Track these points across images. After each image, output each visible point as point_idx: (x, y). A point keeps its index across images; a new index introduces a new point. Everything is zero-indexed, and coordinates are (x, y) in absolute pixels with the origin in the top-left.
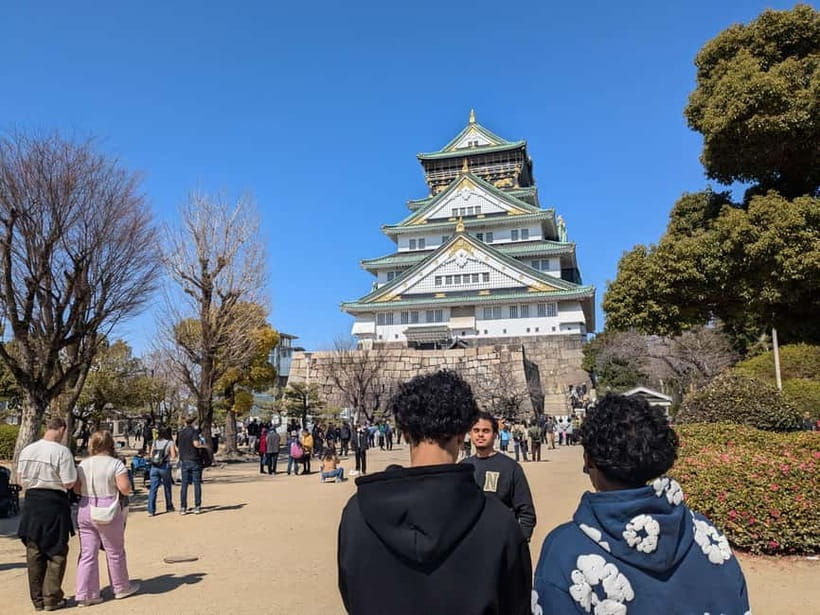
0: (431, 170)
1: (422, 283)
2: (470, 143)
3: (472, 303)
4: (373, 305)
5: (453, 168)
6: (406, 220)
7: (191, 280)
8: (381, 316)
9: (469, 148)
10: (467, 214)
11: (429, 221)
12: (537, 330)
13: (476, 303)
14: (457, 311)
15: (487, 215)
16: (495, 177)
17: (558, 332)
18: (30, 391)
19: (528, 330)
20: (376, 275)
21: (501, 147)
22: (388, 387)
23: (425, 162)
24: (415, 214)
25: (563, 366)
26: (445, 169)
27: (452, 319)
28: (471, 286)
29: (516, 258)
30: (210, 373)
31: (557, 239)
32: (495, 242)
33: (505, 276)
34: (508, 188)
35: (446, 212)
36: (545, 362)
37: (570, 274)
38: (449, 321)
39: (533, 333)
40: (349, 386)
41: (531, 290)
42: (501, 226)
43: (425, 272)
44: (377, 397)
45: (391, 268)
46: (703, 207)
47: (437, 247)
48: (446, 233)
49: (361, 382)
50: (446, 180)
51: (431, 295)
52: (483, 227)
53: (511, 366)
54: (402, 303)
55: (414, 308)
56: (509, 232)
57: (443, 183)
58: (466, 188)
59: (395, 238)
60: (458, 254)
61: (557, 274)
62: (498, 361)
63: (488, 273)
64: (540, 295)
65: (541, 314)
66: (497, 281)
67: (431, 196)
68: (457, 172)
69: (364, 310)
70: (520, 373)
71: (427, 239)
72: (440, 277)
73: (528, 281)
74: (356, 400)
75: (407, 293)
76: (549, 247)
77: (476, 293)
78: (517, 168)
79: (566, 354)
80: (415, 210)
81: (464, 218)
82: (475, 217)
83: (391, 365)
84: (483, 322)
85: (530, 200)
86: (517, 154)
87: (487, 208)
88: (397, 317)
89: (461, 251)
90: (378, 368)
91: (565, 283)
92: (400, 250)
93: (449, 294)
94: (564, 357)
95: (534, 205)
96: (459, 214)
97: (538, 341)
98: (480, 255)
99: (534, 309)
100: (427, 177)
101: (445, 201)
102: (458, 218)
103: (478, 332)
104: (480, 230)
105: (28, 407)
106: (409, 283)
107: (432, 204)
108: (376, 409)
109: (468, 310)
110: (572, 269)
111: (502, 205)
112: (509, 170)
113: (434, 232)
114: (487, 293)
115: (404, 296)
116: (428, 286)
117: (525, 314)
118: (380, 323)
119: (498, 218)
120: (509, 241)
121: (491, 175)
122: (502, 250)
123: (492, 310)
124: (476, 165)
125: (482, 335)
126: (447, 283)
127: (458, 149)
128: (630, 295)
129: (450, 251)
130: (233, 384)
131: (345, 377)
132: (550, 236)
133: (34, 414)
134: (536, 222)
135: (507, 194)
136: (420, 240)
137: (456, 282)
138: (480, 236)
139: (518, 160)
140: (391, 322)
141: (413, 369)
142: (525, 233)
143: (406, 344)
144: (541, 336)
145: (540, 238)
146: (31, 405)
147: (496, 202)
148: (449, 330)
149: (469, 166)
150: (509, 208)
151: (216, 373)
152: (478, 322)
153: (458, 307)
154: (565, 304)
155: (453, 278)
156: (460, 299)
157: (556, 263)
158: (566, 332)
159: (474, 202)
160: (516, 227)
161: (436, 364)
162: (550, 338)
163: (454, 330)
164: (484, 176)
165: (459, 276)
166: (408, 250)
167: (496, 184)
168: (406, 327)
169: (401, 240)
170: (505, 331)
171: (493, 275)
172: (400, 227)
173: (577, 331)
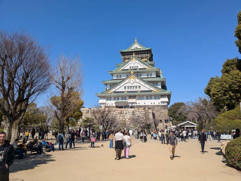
0: (124, 55)
1: (120, 88)
2: (135, 48)
3: (135, 95)
4: (105, 94)
5: (130, 55)
6: (116, 69)
7: (58, 83)
8: (108, 98)
9: (135, 49)
10: (134, 68)
11: (123, 70)
12: (154, 103)
13: (136, 95)
14: (130, 97)
15: (140, 69)
16: (142, 58)
17: (160, 104)
18: (8, 118)
19: (152, 103)
20: (107, 86)
21: (144, 49)
22: (111, 119)
23: (122, 53)
24: (118, 68)
25: (161, 114)
26: (128, 55)
27: (129, 99)
28: (135, 90)
29: (148, 82)
30: (64, 113)
31: (160, 77)
32: (142, 77)
33: (145, 87)
34: (146, 61)
35: (128, 68)
36: (156, 113)
37: (164, 87)
38: (128, 100)
39: (153, 104)
40: (99, 119)
41: (153, 91)
42: (144, 72)
43: (121, 85)
44: (107, 122)
45: (111, 84)
46: (235, 63)
47: (125, 78)
48: (128, 74)
49: (103, 117)
50: (128, 58)
51: (123, 92)
52: (139, 72)
53: (149, 114)
54: (114, 94)
55: (118, 96)
56: (146, 74)
57: (127, 59)
58: (134, 61)
59: (112, 75)
60: (131, 80)
61: (160, 87)
62: (145, 112)
63: (140, 86)
64: (155, 93)
65: (155, 99)
66: (143, 89)
67: (123, 63)
68: (131, 56)
69: (103, 96)
70: (151, 116)
71: (122, 75)
72: (126, 87)
73: (152, 89)
74: (101, 123)
75: (116, 91)
76: (158, 79)
77: (136, 92)
78: (149, 55)
79: (162, 111)
80: (118, 67)
81: (133, 69)
82: (136, 69)
83: (112, 113)
84: (138, 100)
85: (152, 65)
86: (149, 52)
87: (140, 67)
88: (112, 98)
89: (132, 79)
90: (108, 113)
91: (163, 90)
92: (114, 78)
93: (128, 92)
94: (162, 112)
95: (153, 66)
96: (132, 68)
97: (154, 107)
98: (138, 80)
99: (153, 97)
100: (122, 57)
101: (128, 64)
102: (131, 70)
103: (137, 104)
104: (138, 73)
105: (7, 123)
106: (117, 88)
107: (124, 65)
108: (107, 126)
109: (134, 97)
110: (164, 86)
111: (144, 66)
112: (146, 56)
113: (124, 73)
114: (140, 92)
115: (115, 92)
116: (122, 89)
117: (151, 99)
118: (108, 100)
119: (143, 70)
120: (146, 77)
121: (141, 57)
122: (144, 79)
123: (141, 97)
124: (137, 54)
125: (138, 104)
126: (128, 89)
127: (131, 49)
128: (222, 90)
129: (129, 79)
130: (69, 117)
131: (98, 116)
132: (158, 76)
133: (9, 126)
134: (154, 72)
135: (146, 63)
136: (120, 76)
137: (130, 88)
138: (138, 75)
139: (149, 53)
140: (110, 100)
141: (119, 114)
142: (151, 75)
143: (115, 107)
144: (155, 105)
145: (155, 76)
146: (8, 123)
147: (143, 65)
148: (128, 103)
149: (135, 54)
150: (146, 67)
151: (65, 113)
152: (137, 100)
153: (131, 96)
154: (163, 96)
155: (130, 87)
156: (131, 94)
157: (160, 84)
158: (162, 104)
159: (136, 65)
160: (149, 73)
161: (126, 112)
162: (158, 106)
163: (130, 102)
164: (139, 58)
165: (131, 86)
166: (116, 78)
167: (142, 60)
168: (115, 101)
169: (114, 76)
170: (145, 103)
171: (141, 86)
172: (114, 72)
173: (166, 104)
